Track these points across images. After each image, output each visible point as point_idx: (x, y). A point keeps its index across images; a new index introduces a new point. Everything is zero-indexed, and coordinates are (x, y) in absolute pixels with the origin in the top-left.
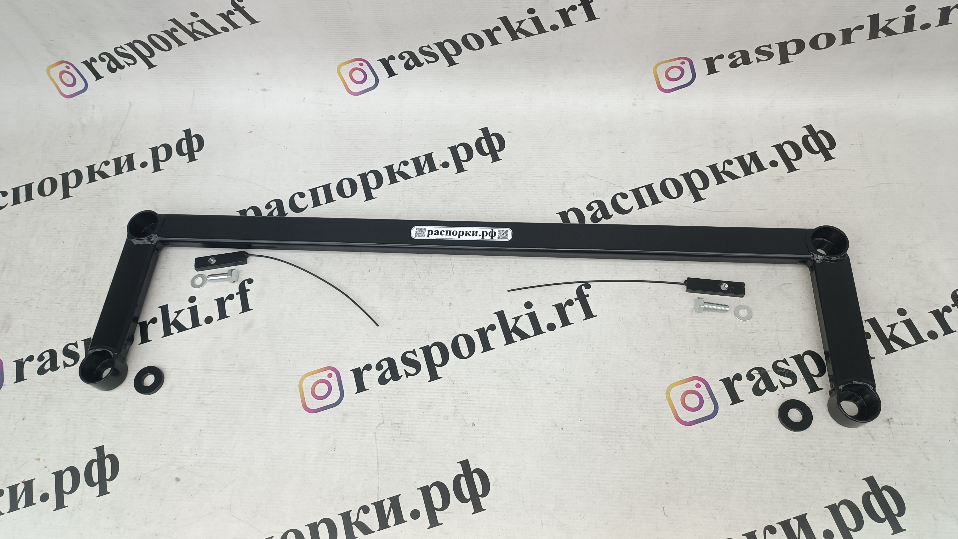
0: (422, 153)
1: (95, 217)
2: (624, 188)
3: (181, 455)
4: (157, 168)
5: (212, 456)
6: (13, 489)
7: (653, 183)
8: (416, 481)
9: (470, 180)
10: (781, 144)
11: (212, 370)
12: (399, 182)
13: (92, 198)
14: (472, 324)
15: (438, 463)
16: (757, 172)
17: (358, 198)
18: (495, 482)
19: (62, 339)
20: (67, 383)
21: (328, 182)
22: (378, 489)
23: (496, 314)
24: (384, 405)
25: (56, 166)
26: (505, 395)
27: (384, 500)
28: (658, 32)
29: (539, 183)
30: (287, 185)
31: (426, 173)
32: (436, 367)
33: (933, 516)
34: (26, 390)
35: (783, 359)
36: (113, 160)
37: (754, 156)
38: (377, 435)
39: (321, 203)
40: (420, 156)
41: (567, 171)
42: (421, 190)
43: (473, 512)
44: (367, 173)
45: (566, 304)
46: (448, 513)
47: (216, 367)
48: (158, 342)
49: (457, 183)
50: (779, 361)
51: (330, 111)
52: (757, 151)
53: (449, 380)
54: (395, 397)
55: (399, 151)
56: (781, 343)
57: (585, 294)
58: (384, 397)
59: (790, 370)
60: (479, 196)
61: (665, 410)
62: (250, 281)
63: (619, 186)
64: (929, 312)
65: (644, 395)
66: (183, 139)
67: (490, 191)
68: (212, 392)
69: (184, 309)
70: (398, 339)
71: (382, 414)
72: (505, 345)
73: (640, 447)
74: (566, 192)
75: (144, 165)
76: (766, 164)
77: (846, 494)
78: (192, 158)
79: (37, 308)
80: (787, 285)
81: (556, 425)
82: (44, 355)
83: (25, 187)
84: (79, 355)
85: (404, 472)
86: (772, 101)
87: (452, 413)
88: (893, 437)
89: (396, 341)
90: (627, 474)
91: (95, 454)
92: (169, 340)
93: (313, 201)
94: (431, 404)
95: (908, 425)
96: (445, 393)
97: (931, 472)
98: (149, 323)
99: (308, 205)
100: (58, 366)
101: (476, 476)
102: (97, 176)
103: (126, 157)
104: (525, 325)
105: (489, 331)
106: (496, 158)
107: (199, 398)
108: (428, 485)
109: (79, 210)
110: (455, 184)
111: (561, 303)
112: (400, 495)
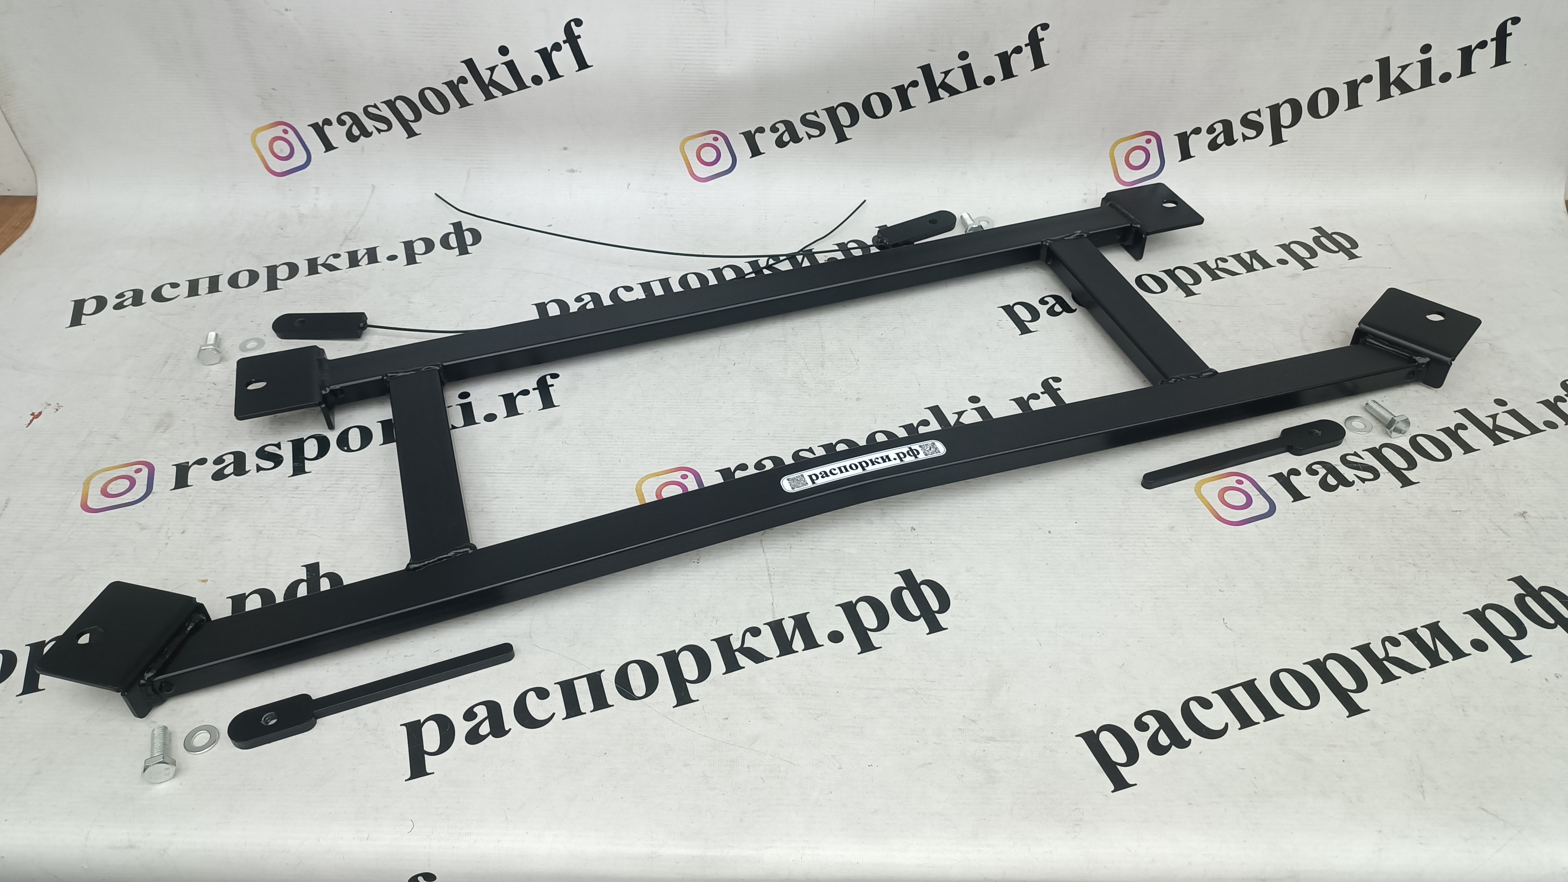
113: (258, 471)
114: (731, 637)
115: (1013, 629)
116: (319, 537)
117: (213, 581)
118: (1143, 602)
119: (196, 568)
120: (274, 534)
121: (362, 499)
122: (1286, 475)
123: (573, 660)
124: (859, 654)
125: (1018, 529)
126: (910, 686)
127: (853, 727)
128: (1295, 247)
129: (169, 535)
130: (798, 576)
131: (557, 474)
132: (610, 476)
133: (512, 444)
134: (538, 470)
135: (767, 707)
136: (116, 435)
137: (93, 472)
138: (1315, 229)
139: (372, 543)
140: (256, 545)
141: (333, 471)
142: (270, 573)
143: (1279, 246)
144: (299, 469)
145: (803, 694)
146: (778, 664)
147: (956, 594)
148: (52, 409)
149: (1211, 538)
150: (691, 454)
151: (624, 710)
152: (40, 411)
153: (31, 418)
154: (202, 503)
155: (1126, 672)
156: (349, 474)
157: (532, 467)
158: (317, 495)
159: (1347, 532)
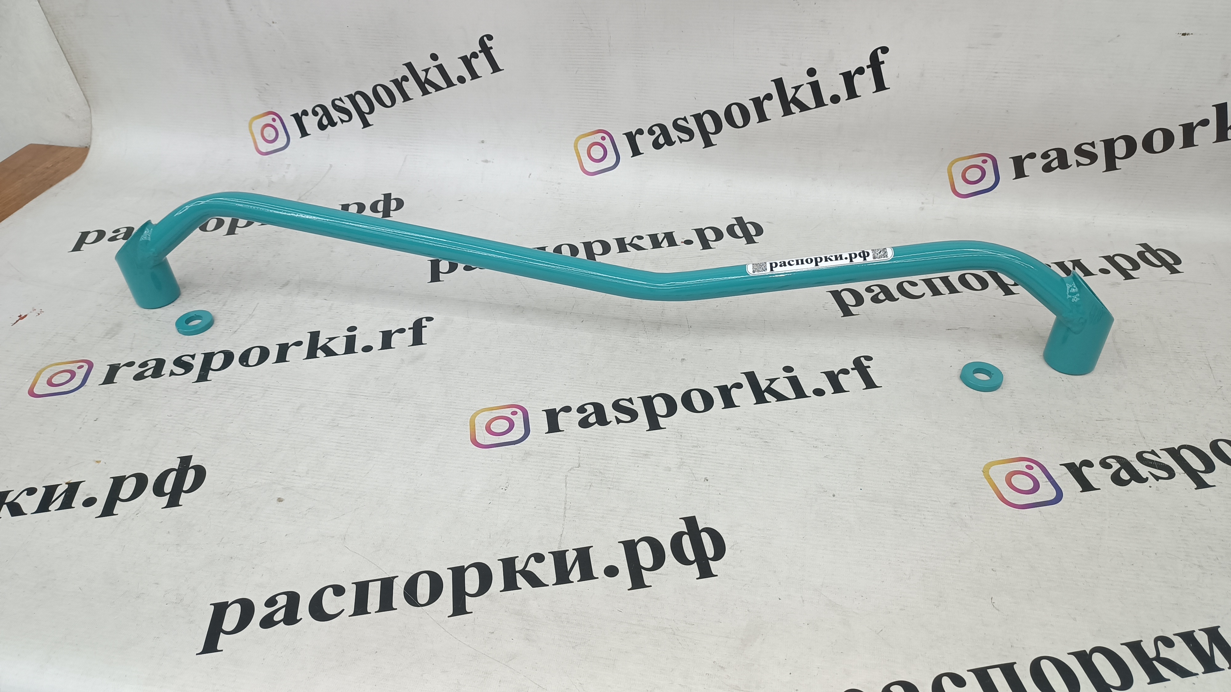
0: (661, 231)
1: (258, 252)
3: (293, 475)
5: (334, 480)
6: (50, 490)
7: (950, 276)
8: (617, 533)
9: (718, 256)
10: (1112, 256)
11: (359, 395)
12: (630, 251)
14: (711, 380)
15: (652, 516)
18: (733, 546)
19: (177, 350)
20: (168, 391)
22: (561, 536)
23: (743, 374)
24: (582, 449)
26: (752, 453)
27: (568, 550)
31: (663, 248)
32: (658, 417)
34: (111, 393)
35: (1150, 451)
37: (1077, 263)
38: (568, 478)
40: (658, 234)
42: (657, 260)
43: (698, 576)
44: (592, 242)
45: (839, 373)
46: (660, 574)
47: (364, 393)
48: (296, 363)
49: (701, 257)
50: (1145, 452)
51: (558, 189)
52: (1081, 260)
53: (675, 432)
54: (599, 442)
55: (633, 228)
56: (1145, 434)
57: (865, 366)
58: (584, 441)
59: (1162, 463)
61: (983, 489)
62: (429, 319)
65: (951, 470)
66: (380, 200)
68: (352, 416)
69: (339, 337)
70: (611, 387)
71: (579, 457)
72: (755, 404)
73: (950, 526)
76: (1094, 271)
78: (386, 215)
79: (157, 320)
81: (825, 490)
82: (148, 363)
84: (192, 365)
85: (601, 521)
87: (676, 465)
89: (607, 388)
90: (932, 554)
91: (178, 463)
92: (311, 363)
94: (648, 453)
96: (669, 444)
98: (291, 346)
100: (162, 374)
101: (705, 536)
104: (784, 387)
105: (734, 389)
106: (751, 241)
107: (333, 420)
108: (634, 540)
109: (242, 245)
110: (698, 258)
111: (833, 371)
112: (592, 547)
113: (170, 376)
114: (516, 560)
115: (780, 583)
116: (200, 435)
117: (105, 463)
118: (912, 570)
119: (96, 451)
120: (164, 429)
121: (244, 407)
122: (1078, 466)
123: (375, 564)
124: (629, 590)
125: (805, 490)
126: (670, 625)
127: (606, 659)
128: (1120, 260)
129: (85, 421)
130: (591, 512)
131: (408, 400)
132: (451, 407)
133: (378, 372)
134: (393, 396)
135: (532, 630)
136: (75, 337)
137: (48, 365)
138: (1140, 245)
139: (240, 444)
140: (148, 436)
141: (229, 381)
142: (151, 461)
143: (1103, 257)
144: (203, 377)
145: (568, 622)
146: (555, 591)
147: (732, 544)
148: (35, 313)
149: (991, 518)
150: (526, 394)
151: (405, 614)
152: (26, 314)
153: (18, 319)
154: (119, 398)
155: (883, 638)
156: (240, 385)
158: (210, 399)
159: (1133, 527)
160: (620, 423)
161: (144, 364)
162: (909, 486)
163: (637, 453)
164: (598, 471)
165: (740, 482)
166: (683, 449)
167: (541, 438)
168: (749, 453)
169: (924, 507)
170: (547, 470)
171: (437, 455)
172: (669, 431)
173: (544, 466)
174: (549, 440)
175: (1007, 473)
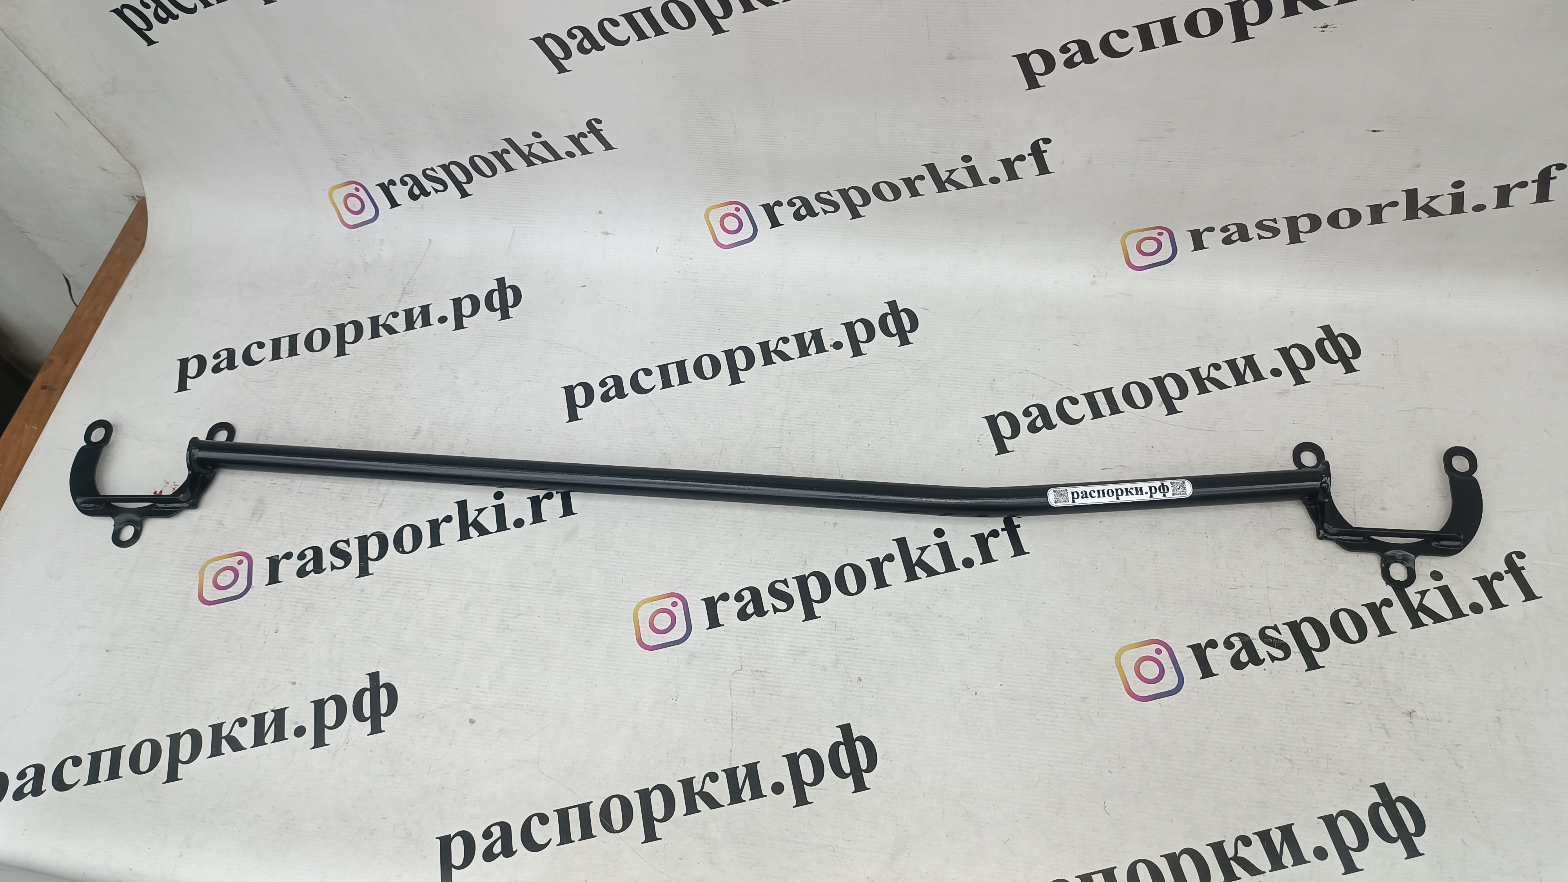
0: (808, 329)
1: (377, 383)
2: (1073, 391)
3: (478, 691)
4: (459, 325)
5: (517, 695)
6: (259, 719)
7: (1113, 387)
8: (780, 746)
9: (870, 366)
10: (1288, 347)
11: (521, 587)
12: (776, 363)
13: (375, 358)
14: (863, 551)
15: (811, 725)
16: (1253, 382)
17: (720, 381)
18: (884, 755)
19: (330, 534)
20: (334, 590)
21: (683, 358)
22: (731, 752)
23: (895, 542)
24: (743, 647)
25: (329, 314)
26: (902, 645)
27: (738, 767)
28: (1129, 194)
29: (961, 377)
30: (629, 358)
31: (811, 355)
32: (813, 603)
33: (1462, 840)
34: (281, 595)
35: (1273, 625)
36: (404, 312)
37: (1250, 361)
38: (732, 684)
39: (673, 385)
40: (805, 332)
41: (999, 364)
42: (804, 375)
43: (853, 790)
44: (734, 350)
45: (989, 536)
46: (821, 789)
47: (526, 584)
48: (452, 546)
49: (852, 369)
50: (1268, 627)
51: (690, 266)
52: (1254, 355)
53: (830, 621)
54: (759, 638)
55: (777, 324)
56: (1272, 605)
57: (1015, 524)
58: (744, 636)
59: (1281, 640)
60: (880, 388)
61: (1112, 679)
63: (1068, 388)
64: (1473, 579)
65: (1086, 658)
66: (495, 290)
67: (896, 383)
68: (520, 614)
69: (487, 507)
70: (765, 564)
71: (741, 657)
72: (906, 582)
73: (1078, 724)
74: (996, 391)
75: (443, 320)
76: (1265, 371)
77: (1347, 803)
78: (505, 315)
79: (298, 492)
80: (1285, 530)
81: (969, 687)
82: (306, 552)
83: (288, 338)
84: (349, 555)
85: (765, 733)
86: (1278, 290)
87: (832, 663)
88: (1415, 735)
89: (762, 567)
90: (1059, 757)
91: (368, 682)
92: (466, 545)
93: (662, 381)
94: (805, 650)
95: (1436, 721)
96: (824, 637)
97: (1463, 783)
98: (442, 522)
99: (655, 386)
100: (324, 568)
101: (859, 747)
102: (382, 331)
103: (420, 309)
104: (934, 558)
105: (886, 562)
106: (905, 341)
107: (502, 621)
108: (796, 753)
109: (358, 372)
110: (849, 371)
111: (983, 533)
112: (759, 762)
113: (332, 570)
114: (694, 780)
115: (924, 794)
116: (380, 645)
117: (300, 684)
118: (1040, 777)
119: (287, 670)
120: (344, 639)
121: (413, 608)
122: (1203, 647)
123: (569, 791)
124: (794, 807)
125: (950, 688)
126: (830, 842)
128: (1296, 354)
129: (266, 633)
130: (756, 723)
131: (570, 592)
133: (535, 554)
134: (555, 587)
135: (714, 853)
137: (207, 561)
138: (1322, 328)
139: (420, 655)
140: (331, 650)
141: (390, 574)
143: (1279, 350)
144: (364, 571)
145: (744, 843)
146: (730, 811)
147: (883, 754)
148: (169, 488)
149: (1116, 713)
150: (683, 578)
151: (604, 842)
152: (160, 490)
154: (290, 601)
155: (1009, 848)
156: (403, 578)
157: (550, 582)
158: (378, 599)
159: (1240, 718)
160: (777, 613)
161: (302, 556)
162: (1045, 679)
163: (795, 651)
164: (759, 674)
165: (891, 682)
166: (838, 643)
167: (703, 635)
168: (899, 645)
169: (1057, 703)
170: (712, 675)
171: (608, 660)
172: (824, 621)
173: (708, 670)
174: (711, 637)
175: (1137, 659)
